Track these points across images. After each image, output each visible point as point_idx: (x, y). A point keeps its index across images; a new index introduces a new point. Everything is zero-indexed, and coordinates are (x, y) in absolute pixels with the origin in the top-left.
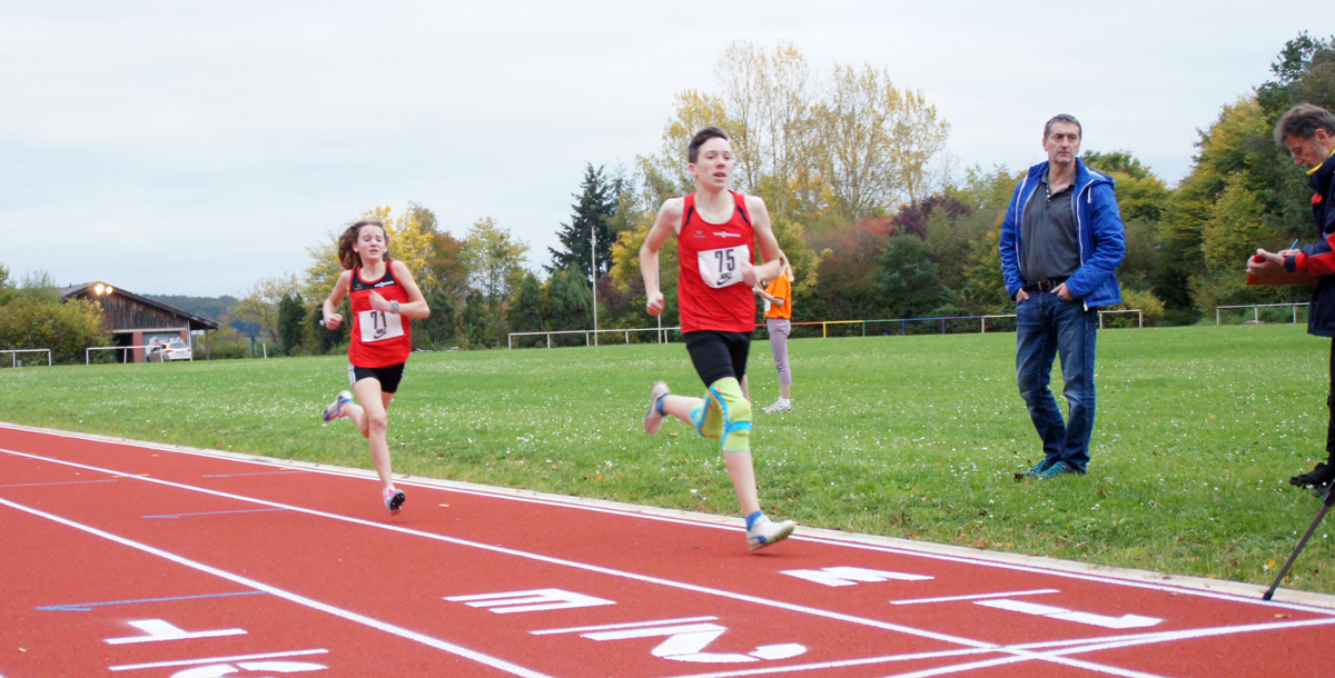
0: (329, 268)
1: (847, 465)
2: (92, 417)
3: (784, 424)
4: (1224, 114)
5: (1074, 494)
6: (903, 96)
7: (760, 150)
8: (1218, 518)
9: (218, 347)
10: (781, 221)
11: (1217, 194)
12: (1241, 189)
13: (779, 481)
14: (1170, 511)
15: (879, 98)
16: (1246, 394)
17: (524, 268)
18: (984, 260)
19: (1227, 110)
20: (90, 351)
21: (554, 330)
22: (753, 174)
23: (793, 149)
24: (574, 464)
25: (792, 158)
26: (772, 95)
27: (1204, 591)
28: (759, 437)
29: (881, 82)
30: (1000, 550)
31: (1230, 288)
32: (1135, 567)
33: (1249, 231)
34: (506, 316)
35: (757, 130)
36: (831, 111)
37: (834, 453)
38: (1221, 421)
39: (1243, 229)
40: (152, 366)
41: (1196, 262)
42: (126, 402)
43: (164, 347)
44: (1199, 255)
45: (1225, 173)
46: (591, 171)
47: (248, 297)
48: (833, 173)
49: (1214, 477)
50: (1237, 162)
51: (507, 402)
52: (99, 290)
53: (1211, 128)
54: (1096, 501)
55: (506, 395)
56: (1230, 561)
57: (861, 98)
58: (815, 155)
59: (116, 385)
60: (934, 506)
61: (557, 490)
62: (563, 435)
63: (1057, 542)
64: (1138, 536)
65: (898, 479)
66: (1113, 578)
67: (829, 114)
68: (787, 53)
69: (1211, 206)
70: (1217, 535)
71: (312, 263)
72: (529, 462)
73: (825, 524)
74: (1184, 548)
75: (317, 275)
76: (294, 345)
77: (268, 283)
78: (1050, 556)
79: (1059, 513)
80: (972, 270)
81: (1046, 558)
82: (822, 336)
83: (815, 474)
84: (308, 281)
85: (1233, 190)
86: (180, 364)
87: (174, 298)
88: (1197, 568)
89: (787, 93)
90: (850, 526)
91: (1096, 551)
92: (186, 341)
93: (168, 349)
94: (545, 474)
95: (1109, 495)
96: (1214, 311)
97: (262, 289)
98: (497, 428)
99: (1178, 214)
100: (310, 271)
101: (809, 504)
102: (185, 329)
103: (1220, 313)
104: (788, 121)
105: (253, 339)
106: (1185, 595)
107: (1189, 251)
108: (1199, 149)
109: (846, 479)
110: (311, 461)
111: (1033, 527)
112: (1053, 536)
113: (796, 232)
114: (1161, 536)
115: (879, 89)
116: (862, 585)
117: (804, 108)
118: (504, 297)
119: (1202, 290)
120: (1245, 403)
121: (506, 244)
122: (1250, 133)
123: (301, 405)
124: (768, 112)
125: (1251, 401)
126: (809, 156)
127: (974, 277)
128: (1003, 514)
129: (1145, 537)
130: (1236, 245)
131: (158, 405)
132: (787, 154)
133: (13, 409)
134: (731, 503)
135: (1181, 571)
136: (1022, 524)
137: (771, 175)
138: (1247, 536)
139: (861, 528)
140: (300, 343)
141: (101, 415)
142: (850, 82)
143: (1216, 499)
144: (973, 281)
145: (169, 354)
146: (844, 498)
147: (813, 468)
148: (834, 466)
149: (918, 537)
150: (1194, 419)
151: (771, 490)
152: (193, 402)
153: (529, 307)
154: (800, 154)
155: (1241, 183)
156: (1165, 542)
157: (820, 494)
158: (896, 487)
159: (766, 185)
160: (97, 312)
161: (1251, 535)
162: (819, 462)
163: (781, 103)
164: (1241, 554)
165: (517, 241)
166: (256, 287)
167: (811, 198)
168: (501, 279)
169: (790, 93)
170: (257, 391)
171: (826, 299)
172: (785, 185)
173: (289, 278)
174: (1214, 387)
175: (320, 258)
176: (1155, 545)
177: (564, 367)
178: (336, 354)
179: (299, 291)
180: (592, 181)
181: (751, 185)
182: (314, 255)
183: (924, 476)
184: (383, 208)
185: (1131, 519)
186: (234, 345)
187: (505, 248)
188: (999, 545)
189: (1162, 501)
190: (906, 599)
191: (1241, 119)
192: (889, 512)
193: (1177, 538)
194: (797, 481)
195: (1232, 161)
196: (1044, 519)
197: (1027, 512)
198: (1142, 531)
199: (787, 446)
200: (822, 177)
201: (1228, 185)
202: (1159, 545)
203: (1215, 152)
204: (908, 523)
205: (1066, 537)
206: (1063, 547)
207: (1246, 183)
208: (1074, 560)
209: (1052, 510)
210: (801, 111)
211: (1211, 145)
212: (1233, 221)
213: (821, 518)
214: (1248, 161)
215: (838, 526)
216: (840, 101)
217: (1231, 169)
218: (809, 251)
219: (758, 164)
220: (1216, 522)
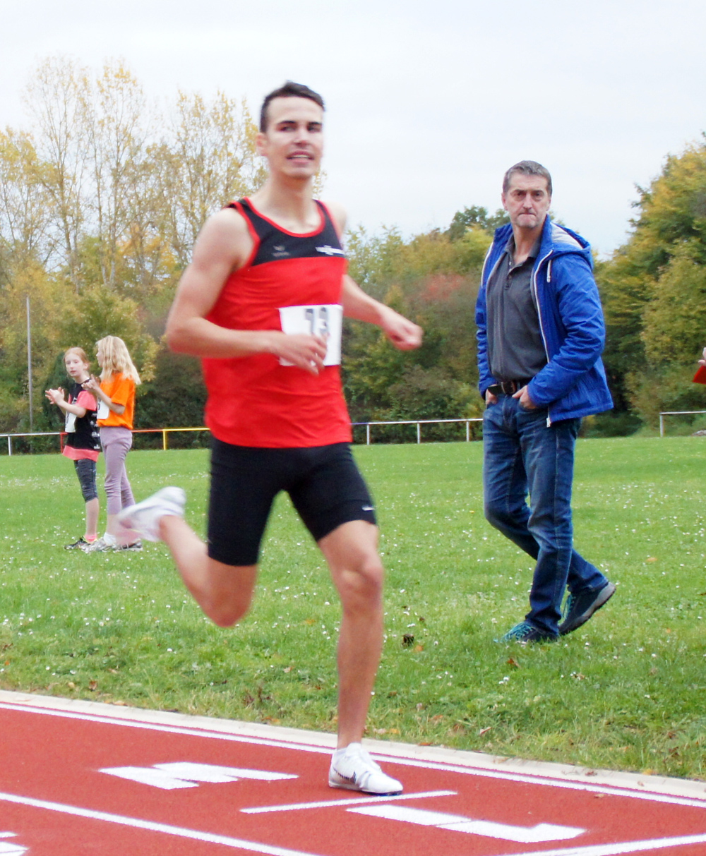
1: (189, 624)
3: (109, 567)
4: (668, 167)
5: (478, 663)
7: (82, 202)
8: (655, 695)
10: (109, 296)
11: (660, 268)
12: (690, 262)
13: (100, 646)
14: (597, 686)
15: (235, 137)
16: (694, 530)
18: (370, 349)
19: (672, 161)
22: (72, 234)
23: (125, 202)
25: (123, 214)
26: (98, 130)
27: (636, 790)
28: (75, 587)
29: (238, 116)
30: (383, 738)
31: (676, 388)
32: (552, 760)
33: (699, 316)
35: (78, 176)
36: (173, 152)
37: (173, 608)
38: (663, 565)
39: (692, 313)
41: (634, 355)
44: (638, 346)
45: (670, 241)
48: (175, 234)
49: (650, 641)
50: (686, 229)
53: (653, 183)
54: (505, 672)
56: (670, 751)
57: (212, 136)
58: (153, 209)
60: (300, 679)
63: (455, 726)
64: (557, 718)
65: (254, 644)
66: (525, 775)
67: (172, 156)
68: (117, 76)
69: (653, 283)
70: (653, 718)
73: (160, 704)
74: (613, 734)
78: (446, 745)
79: (459, 689)
80: (356, 362)
81: (441, 749)
82: (161, 447)
83: (147, 638)
85: (679, 263)
88: (629, 760)
89: (117, 128)
90: (191, 707)
91: (503, 738)
95: (522, 664)
96: (657, 418)
99: (612, 294)
101: (139, 677)
103: (665, 420)
104: (118, 164)
106: (614, 796)
107: (625, 341)
108: (638, 210)
109: (188, 643)
111: (425, 708)
112: (449, 719)
113: (129, 310)
114: (584, 719)
115: (235, 125)
116: (206, 787)
117: (138, 148)
119: (642, 398)
120: (691, 541)
122: (699, 191)
124: (92, 153)
125: (699, 537)
126: (145, 210)
127: (356, 372)
128: (388, 690)
129: (565, 719)
130: (683, 334)
132: (117, 209)
134: (37, 676)
135: (610, 765)
136: (410, 704)
137: (95, 236)
138: (690, 718)
139: (205, 709)
142: (199, 115)
143: (653, 669)
144: (356, 376)
146: (183, 669)
147: (143, 628)
148: (173, 625)
149: (278, 722)
150: (628, 562)
151: (89, 658)
154: (133, 208)
155: (689, 255)
156: (590, 726)
157: (153, 664)
158: (251, 654)
159: (88, 248)
161: (696, 717)
162: (153, 620)
163: (109, 140)
164: (683, 741)
167: (148, 266)
169: (121, 128)
171: (167, 400)
172: (114, 248)
174: (655, 519)
176: (577, 730)
181: (69, 248)
183: (287, 639)
185: (548, 696)
188: (382, 731)
189: (587, 673)
190: (261, 805)
191: (688, 173)
192: (243, 688)
193: (605, 721)
194: (124, 646)
195: (679, 225)
196: (439, 696)
197: (418, 686)
198: (562, 712)
199: (112, 597)
200: (161, 239)
201: (674, 256)
202: (583, 730)
203: (658, 214)
204: (267, 702)
205: (466, 720)
206: (463, 733)
207: (695, 254)
208: (476, 750)
209: (450, 684)
210: (135, 151)
211: (652, 205)
212: (680, 303)
213: (153, 697)
214: (698, 226)
215: (176, 706)
216: (186, 139)
217: (678, 236)
218: (144, 335)
219: (79, 220)
220: (654, 699)
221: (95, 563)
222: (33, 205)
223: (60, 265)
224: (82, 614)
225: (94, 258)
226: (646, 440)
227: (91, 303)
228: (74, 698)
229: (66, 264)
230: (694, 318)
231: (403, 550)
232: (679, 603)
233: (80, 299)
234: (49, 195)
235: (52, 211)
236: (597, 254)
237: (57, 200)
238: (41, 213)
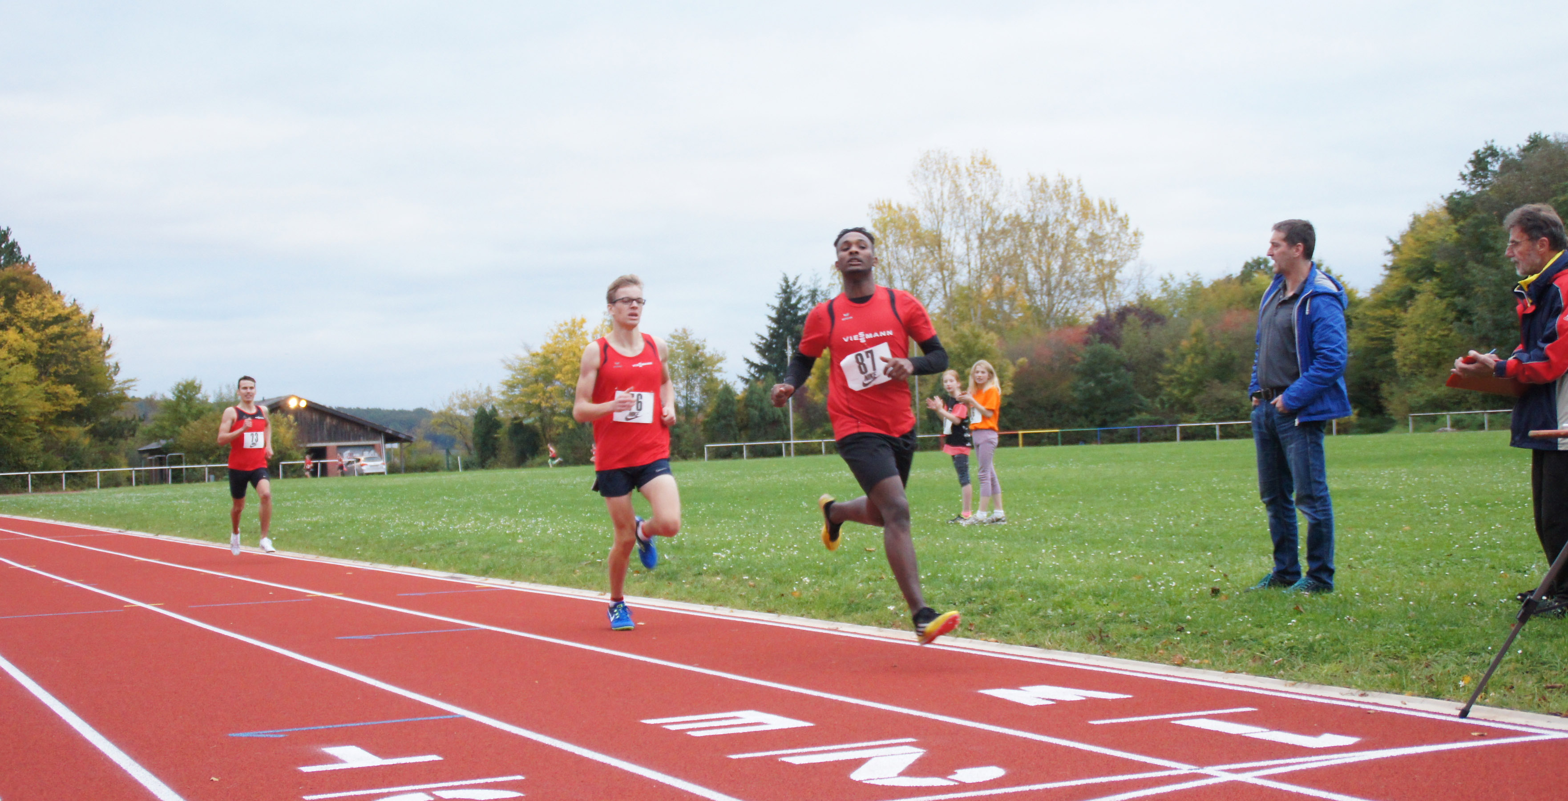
0: (524, 380)
1: (1044, 580)
2: (286, 533)
3: (982, 537)
4: (1414, 223)
5: (1271, 609)
6: (1096, 205)
7: (955, 260)
8: (1414, 633)
9: (414, 461)
10: (976, 331)
11: (1408, 302)
12: (1432, 297)
13: (976, 597)
14: (1367, 626)
15: (1072, 208)
16: (1439, 505)
17: (720, 378)
18: (1178, 368)
19: (1417, 219)
20: (284, 466)
21: (751, 441)
22: (948, 284)
23: (988, 259)
24: (770, 580)
25: (987, 268)
26: (967, 205)
27: (1400, 708)
28: (955, 551)
29: (1074, 191)
30: (1198, 667)
31: (1422, 395)
32: (1332, 684)
33: (1440, 338)
34: (702, 428)
35: (952, 240)
36: (1025, 220)
37: (1032, 568)
38: (1416, 532)
39: (1435, 337)
40: (346, 481)
41: (1388, 370)
42: (320, 518)
43: (358, 460)
44: (1391, 363)
45: (1416, 281)
46: (786, 280)
47: (443, 409)
48: (1026, 282)
49: (1408, 592)
50: (1426, 270)
51: (704, 516)
52: (293, 404)
53: (1401, 236)
54: (1292, 616)
55: (702, 509)
56: (1427, 677)
57: (1055, 207)
58: (1010, 264)
59: (309, 500)
60: (1132, 621)
61: (755, 607)
62: (760, 550)
63: (1254, 658)
64: (1335, 652)
65: (1095, 595)
66: (1312, 695)
67: (1023, 224)
68: (981, 163)
69: (1402, 314)
70: (1412, 651)
71: (507, 375)
72: (725, 578)
73: (1024, 641)
74: (1380, 664)
75: (512, 387)
76: (489, 458)
77: (463, 396)
78: (1248, 673)
79: (1256, 629)
80: (1167, 378)
81: (1243, 675)
82: (1017, 445)
83: (1012, 590)
84: (503, 393)
85: (1423, 298)
86: (374, 479)
87: (368, 411)
88: (1393, 685)
89: (981, 203)
90: (1047, 643)
91: (1293, 667)
92: (380, 455)
93: (362, 462)
94: (742, 591)
95: (1306, 610)
96: (1406, 419)
97: (457, 401)
98: (694, 543)
99: (1369, 322)
100: (505, 383)
101: (1006, 620)
102: (379, 442)
103: (1413, 420)
104: (983, 230)
105: (448, 453)
106: (1382, 712)
107: (1380, 360)
108: (1390, 257)
109: (1044, 594)
110: (507, 578)
111: (1230, 643)
112: (1249, 652)
113: (991, 341)
114: (1357, 651)
115: (1072, 198)
116: (1060, 704)
117: (998, 218)
118: (700, 408)
119: (1394, 403)
120: (1438, 514)
121: (702, 355)
122: (1439, 242)
123: (496, 520)
124: (962, 222)
125: (1444, 511)
126: (1003, 265)
127: (1168, 386)
128: (1201, 630)
129: (1341, 653)
130: (1428, 353)
131: (353, 522)
132: (982, 264)
133: (206, 525)
135: (1377, 688)
136: (1218, 640)
137: (965, 285)
138: (1442, 652)
139: (1058, 645)
140: (495, 456)
141: (294, 532)
142: (1043, 191)
143: (1412, 613)
144: (1168, 389)
145: (364, 468)
146: (1041, 614)
147: (1010, 583)
148: (1031, 581)
149: (1116, 654)
150: (1388, 530)
151: (969, 606)
152: (388, 518)
153: (724, 417)
154: (994, 264)
155: (1431, 292)
156: (1361, 657)
157: (1017, 610)
158: (1093, 602)
159: (961, 294)
160: (290, 426)
161: (1447, 650)
162: (1016, 577)
163: (975, 212)
164: (1437, 670)
165: (712, 352)
166: (451, 399)
167: (1006, 308)
168: (697, 390)
169: (984, 203)
170: (452, 506)
171: (1022, 409)
172: (980, 294)
173: (483, 391)
174: (1408, 497)
175: (515, 370)
176: (1351, 661)
177: (761, 479)
178: (532, 466)
179: (494, 403)
180: (787, 292)
181: (945, 295)
182: (509, 367)
183: (1121, 591)
184: (578, 319)
185: (1328, 635)
186: (428, 458)
187: (701, 359)
188: (1196, 661)
189: (1358, 616)
190: (1104, 718)
191: (1431, 228)
192: (1087, 628)
193: (1374, 654)
194: (995, 597)
195: (1423, 269)
196: (1241, 635)
197: (1224, 627)
198: (1339, 647)
199: (985, 560)
200: (1017, 286)
201: (1419, 293)
202: (1356, 661)
203: (1406, 260)
204: (1106, 639)
205: (1263, 653)
206: (1260, 663)
207: (1436, 291)
208: (1271, 676)
209: (1249, 625)
210: (995, 220)
211: (1401, 253)
212: (1424, 329)
213: (1018, 635)
214: (1438, 269)
215: (1036, 642)
216: (1034, 210)
217: (1422, 277)
218: (1004, 360)
219: (953, 273)
220: (1412, 637)
221: (970, 533)
222: (918, 263)
223: (939, 308)
224: (962, 572)
225: (965, 302)
226: (1399, 435)
227: (963, 336)
228: (958, 636)
229: (943, 307)
230: (1435, 340)
231: (1209, 522)
232: (1430, 562)
233: (954, 334)
234: (930, 255)
235: (932, 267)
236: (1357, 292)
237: (936, 259)
238: (923, 268)
